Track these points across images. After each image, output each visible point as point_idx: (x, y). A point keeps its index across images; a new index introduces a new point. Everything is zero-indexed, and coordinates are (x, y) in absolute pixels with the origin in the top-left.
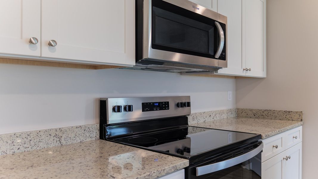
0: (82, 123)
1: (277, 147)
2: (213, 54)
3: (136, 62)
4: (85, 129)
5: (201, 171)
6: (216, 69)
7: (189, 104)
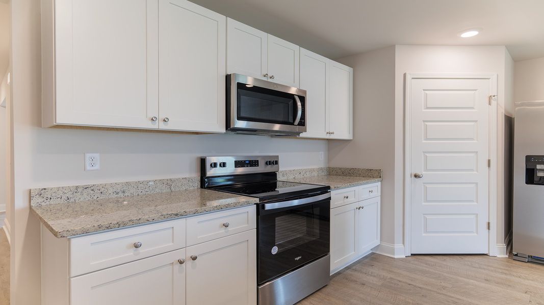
0: (187, 176)
1: (347, 198)
2: (292, 122)
3: (226, 130)
4: (189, 180)
5: (268, 206)
6: (298, 133)
7: (277, 163)
